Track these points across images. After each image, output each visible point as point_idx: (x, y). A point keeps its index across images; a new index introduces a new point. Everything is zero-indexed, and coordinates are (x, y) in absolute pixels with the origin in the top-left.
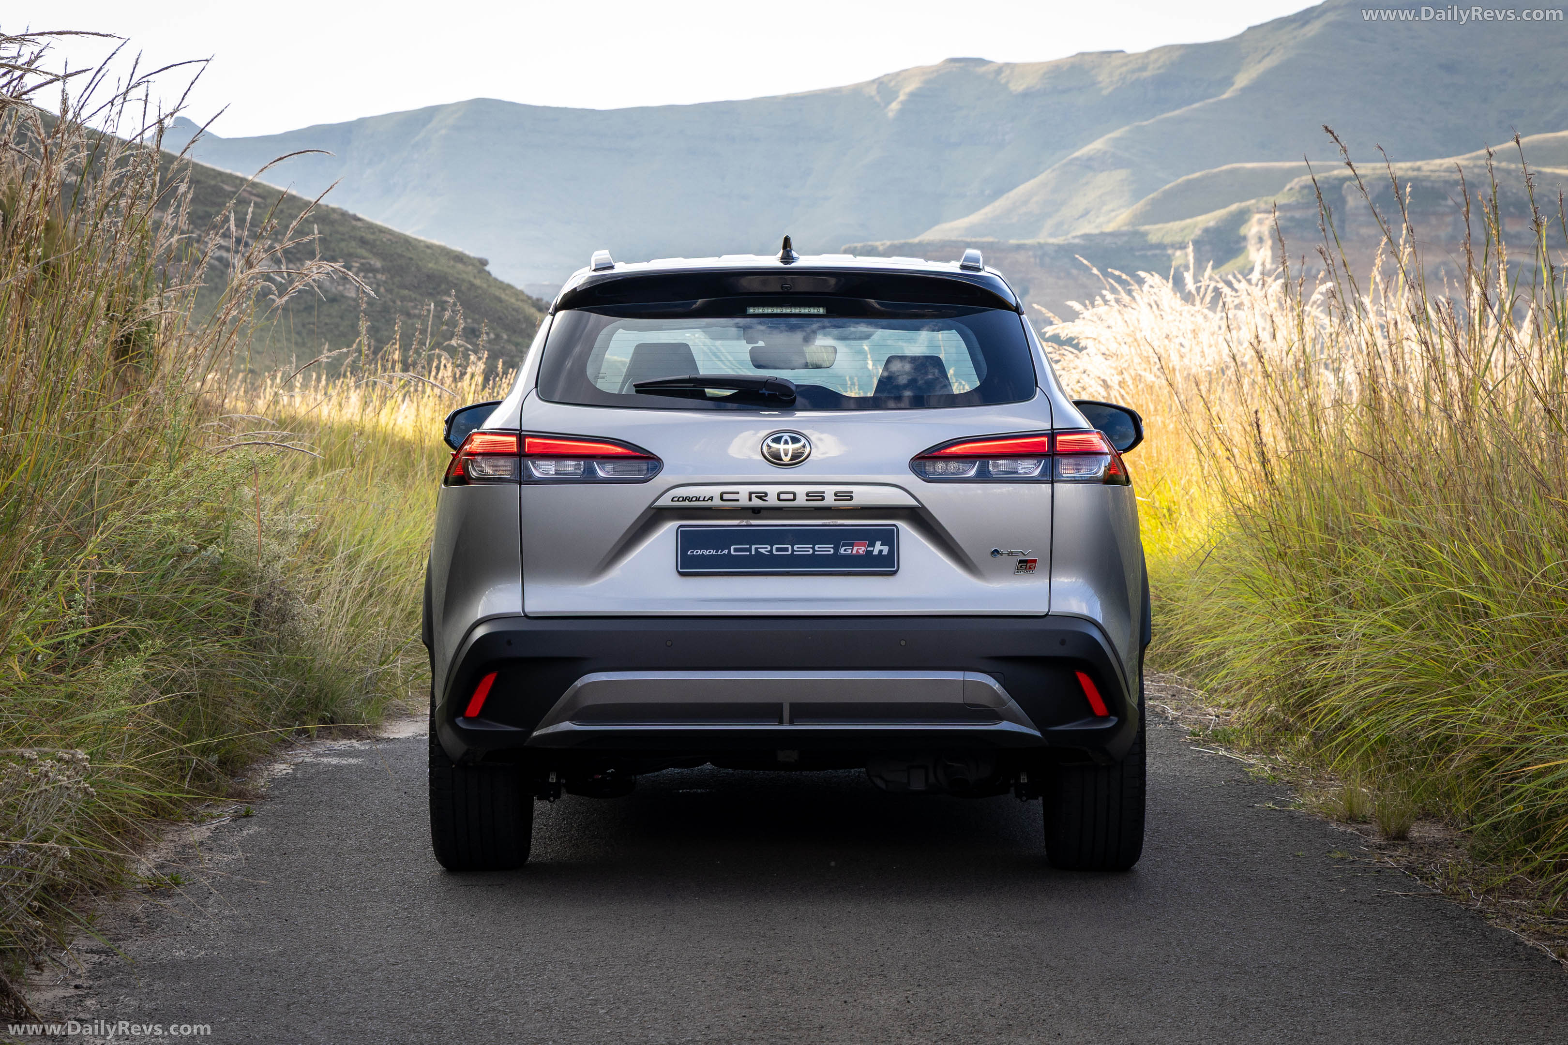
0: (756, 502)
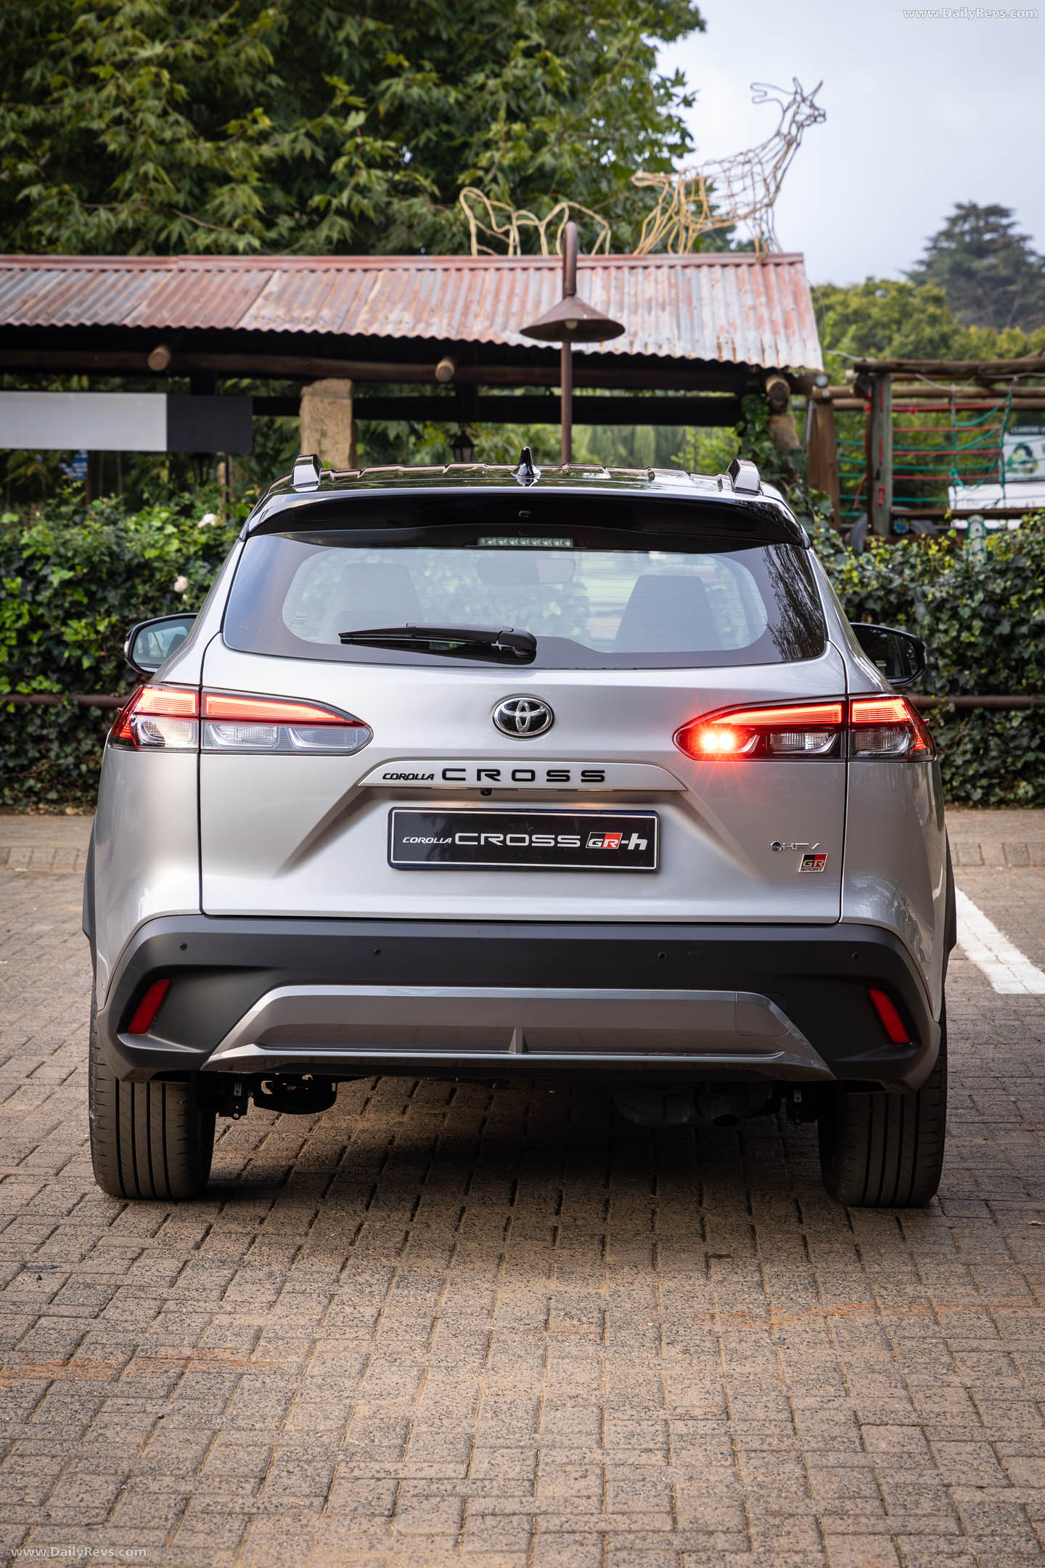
0: (486, 782)
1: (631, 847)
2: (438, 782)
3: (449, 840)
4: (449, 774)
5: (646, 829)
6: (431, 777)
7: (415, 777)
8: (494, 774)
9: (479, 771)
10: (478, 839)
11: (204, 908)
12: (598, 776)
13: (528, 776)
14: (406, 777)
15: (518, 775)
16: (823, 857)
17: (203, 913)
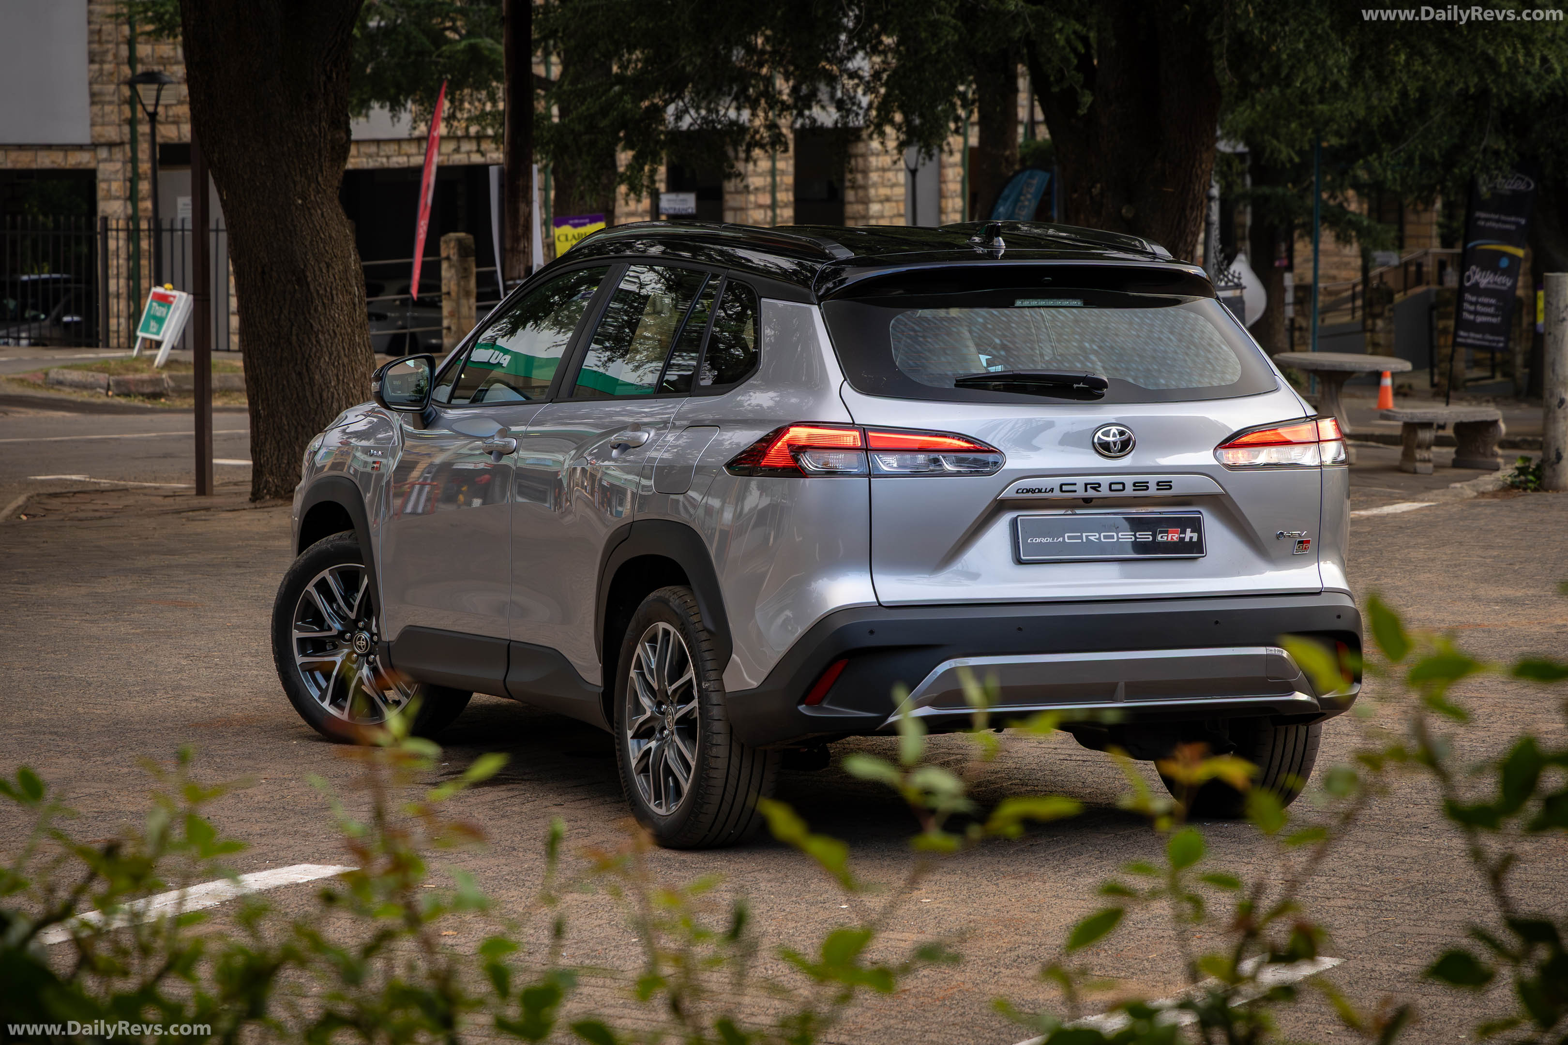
1: (1187, 539)
2: (1057, 493)
3: (1061, 539)
4: (1065, 488)
5: (1196, 525)
6: (1052, 490)
7: (1040, 491)
8: (1096, 487)
9: (1086, 485)
10: (1081, 537)
11: (881, 600)
12: (1168, 485)
13: (1120, 487)
14: (1033, 491)
15: (1114, 487)
16: (1308, 542)
17: (880, 604)
